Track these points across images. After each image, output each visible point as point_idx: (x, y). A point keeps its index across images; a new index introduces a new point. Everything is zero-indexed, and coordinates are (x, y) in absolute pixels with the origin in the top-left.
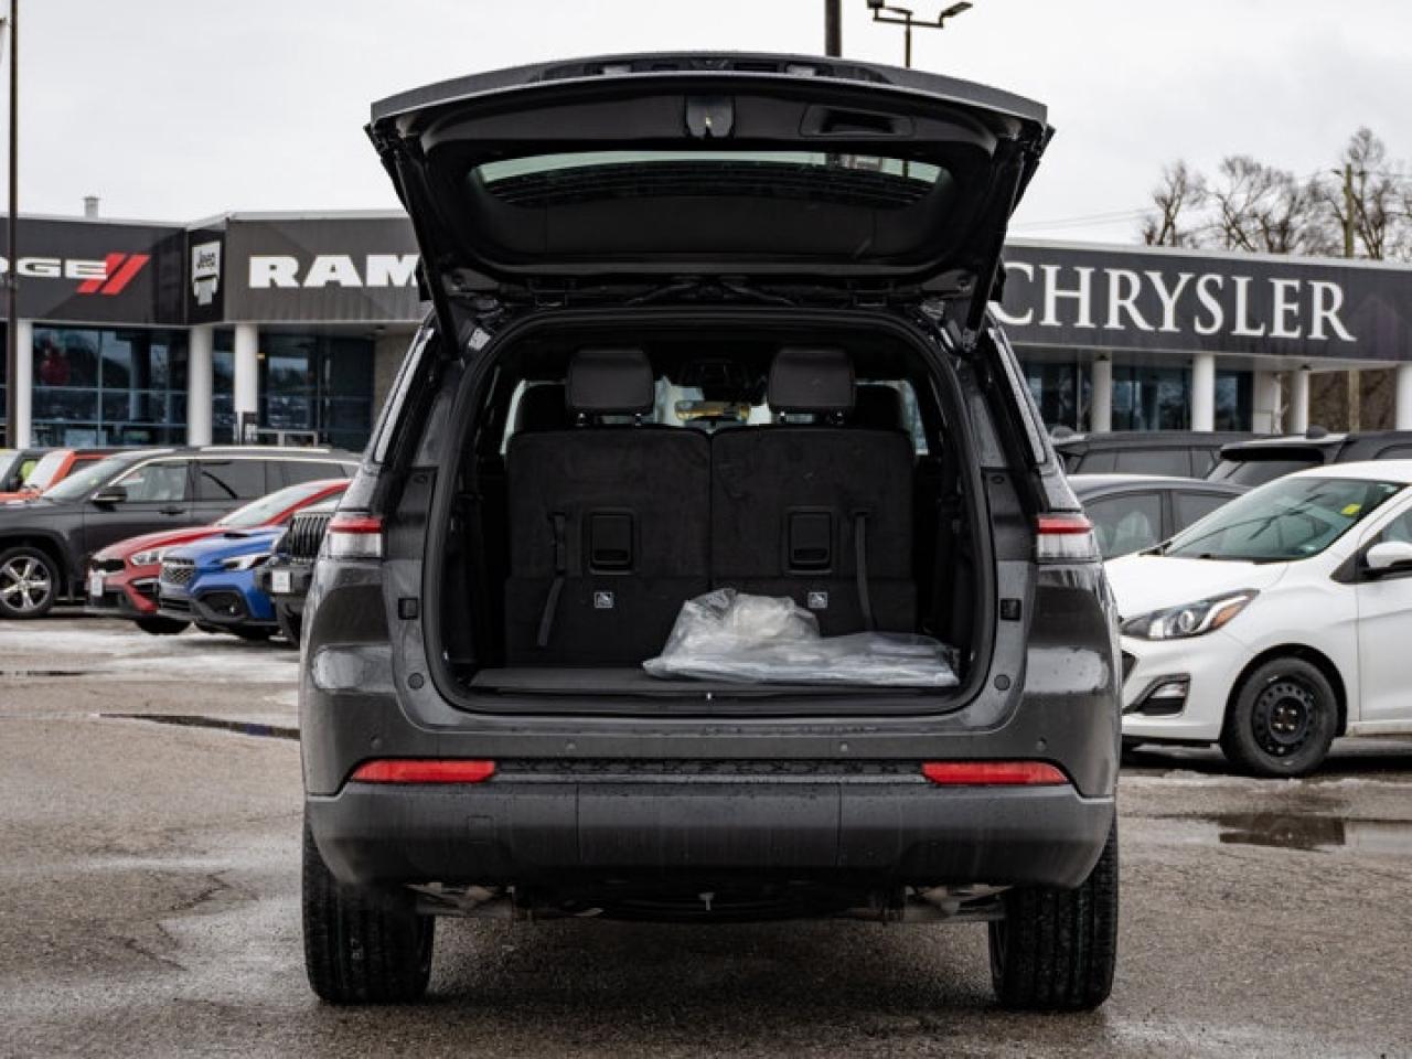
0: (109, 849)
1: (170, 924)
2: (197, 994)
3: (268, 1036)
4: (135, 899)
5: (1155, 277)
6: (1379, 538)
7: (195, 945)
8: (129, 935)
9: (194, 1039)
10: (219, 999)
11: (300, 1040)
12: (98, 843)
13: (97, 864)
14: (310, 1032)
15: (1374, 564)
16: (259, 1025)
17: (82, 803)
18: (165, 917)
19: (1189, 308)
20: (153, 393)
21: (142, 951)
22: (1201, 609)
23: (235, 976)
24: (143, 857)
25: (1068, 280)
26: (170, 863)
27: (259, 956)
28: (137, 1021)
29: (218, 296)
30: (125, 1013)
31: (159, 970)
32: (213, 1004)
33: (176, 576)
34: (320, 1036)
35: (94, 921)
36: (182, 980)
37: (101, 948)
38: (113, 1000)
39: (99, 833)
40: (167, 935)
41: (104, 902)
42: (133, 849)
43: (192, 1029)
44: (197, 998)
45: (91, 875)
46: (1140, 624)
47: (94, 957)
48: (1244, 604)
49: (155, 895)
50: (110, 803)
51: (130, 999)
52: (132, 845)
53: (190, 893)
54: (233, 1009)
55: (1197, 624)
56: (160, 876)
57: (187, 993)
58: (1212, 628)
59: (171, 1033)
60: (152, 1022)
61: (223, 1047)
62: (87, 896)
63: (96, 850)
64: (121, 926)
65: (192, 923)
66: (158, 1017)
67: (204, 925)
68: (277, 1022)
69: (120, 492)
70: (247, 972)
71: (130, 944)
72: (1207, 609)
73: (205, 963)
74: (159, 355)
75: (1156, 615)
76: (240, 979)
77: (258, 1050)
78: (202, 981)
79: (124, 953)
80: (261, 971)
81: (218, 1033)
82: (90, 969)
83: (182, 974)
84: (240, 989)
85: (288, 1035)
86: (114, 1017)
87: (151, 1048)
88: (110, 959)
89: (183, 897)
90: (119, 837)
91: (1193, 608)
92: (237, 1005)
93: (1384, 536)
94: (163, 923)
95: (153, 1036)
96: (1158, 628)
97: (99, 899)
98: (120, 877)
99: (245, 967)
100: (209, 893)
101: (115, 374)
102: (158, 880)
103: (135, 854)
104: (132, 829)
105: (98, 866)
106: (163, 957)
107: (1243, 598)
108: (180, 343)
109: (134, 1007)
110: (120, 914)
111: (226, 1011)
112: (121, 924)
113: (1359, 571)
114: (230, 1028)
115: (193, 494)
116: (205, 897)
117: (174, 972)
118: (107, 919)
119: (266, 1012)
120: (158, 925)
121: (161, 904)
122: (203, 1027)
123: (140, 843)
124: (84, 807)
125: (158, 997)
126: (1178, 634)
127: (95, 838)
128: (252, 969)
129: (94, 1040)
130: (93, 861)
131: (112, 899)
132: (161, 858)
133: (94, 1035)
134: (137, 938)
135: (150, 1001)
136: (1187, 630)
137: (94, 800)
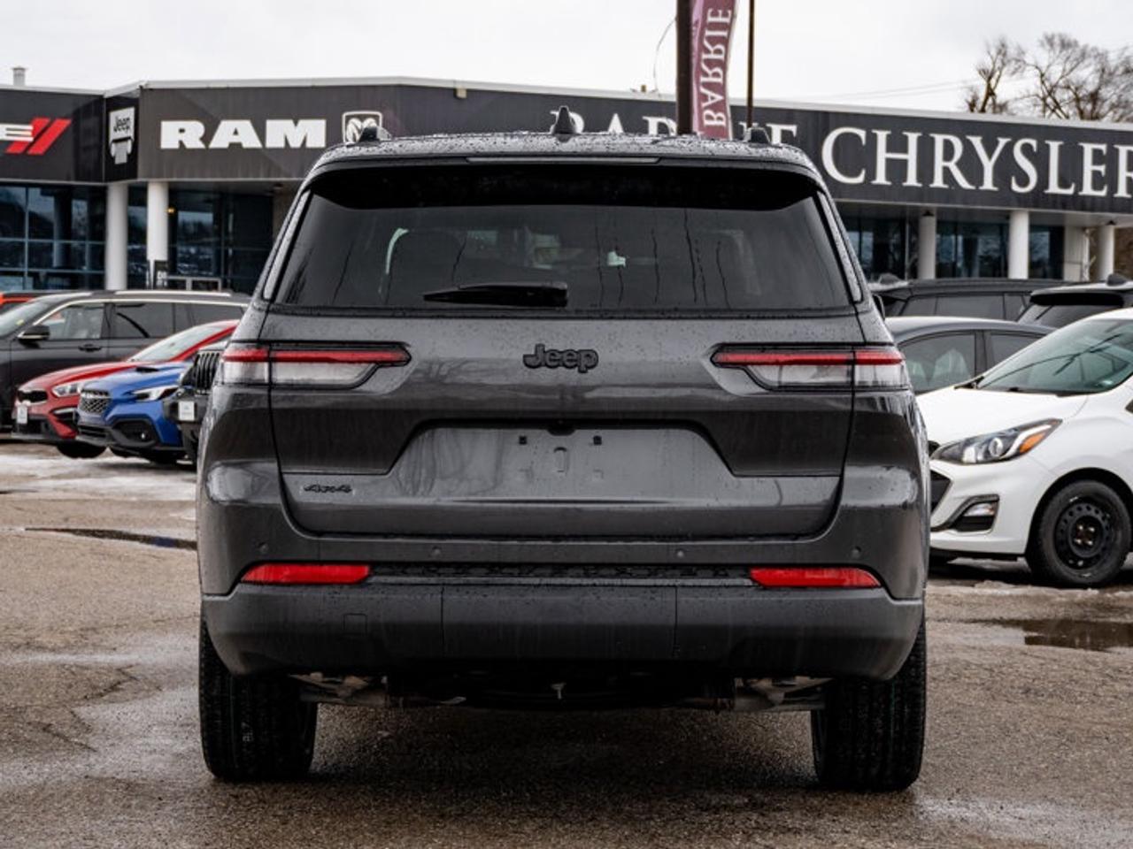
0: (29, 645)
1: (84, 711)
2: (105, 773)
3: (168, 808)
4: (52, 689)
5: (976, 141)
7: (104, 730)
8: (46, 721)
9: (102, 812)
10: (125, 777)
11: (196, 813)
12: (19, 641)
13: (18, 659)
14: (206, 805)
16: (160, 799)
17: (7, 605)
18: (79, 705)
19: (1006, 168)
20: (75, 243)
21: (58, 735)
22: (1009, 437)
23: (140, 757)
24: (60, 653)
25: (897, 144)
26: (84, 658)
27: (159, 739)
28: (52, 795)
29: (133, 157)
30: (42, 788)
31: (72, 751)
32: (119, 781)
33: (93, 406)
34: (214, 809)
35: (15, 708)
36: (92, 760)
37: (21, 731)
38: (30, 777)
39: (21, 632)
40: (79, 721)
41: (24, 692)
42: (50, 646)
43: (101, 802)
44: (105, 776)
45: (13, 668)
46: (956, 449)
47: (15, 740)
48: (1048, 433)
49: (70, 686)
50: (32, 605)
51: (45, 776)
52: (50, 642)
53: (101, 684)
54: (137, 785)
55: (1006, 451)
56: (74, 669)
57: (96, 771)
58: (1018, 454)
59: (82, 805)
60: (65, 796)
61: (127, 818)
62: (9, 686)
63: (18, 647)
64: (40, 713)
65: (104, 711)
66: (70, 792)
67: (113, 712)
68: (176, 797)
69: (44, 331)
70: (151, 753)
71: (46, 728)
72: (1015, 437)
73: (112, 745)
74: (80, 209)
75: (968, 442)
76: (144, 760)
77: (159, 821)
78: (111, 761)
79: (41, 736)
80: (162, 752)
81: (124, 806)
82: (11, 750)
83: (92, 754)
84: (144, 768)
85: (186, 808)
86: (31, 793)
87: (65, 818)
88: (29, 741)
89: (95, 688)
90: (38, 636)
91: (1002, 436)
92: (140, 782)
94: (76, 710)
95: (66, 809)
96: (970, 454)
97: (20, 689)
98: (39, 671)
99: (149, 749)
100: (117, 684)
101: (40, 226)
102: (73, 673)
103: (53, 650)
104: (51, 629)
105: (19, 661)
106: (76, 740)
107: (1047, 427)
108: (98, 199)
109: (49, 783)
110: (39, 702)
111: (130, 786)
112: (39, 711)
114: (134, 802)
115: (109, 333)
116: (114, 688)
117: (86, 753)
118: (26, 707)
119: (166, 788)
120: (72, 712)
121: (75, 694)
122: (110, 801)
123: (57, 641)
124: (8, 610)
125: (71, 775)
126: (988, 459)
127: (16, 636)
128: (155, 750)
129: (13, 811)
130: (15, 656)
131: (32, 689)
132: (75, 654)
133: (13, 808)
134: (54, 723)
135: (63, 778)
136: (997, 456)
137: (17, 603)
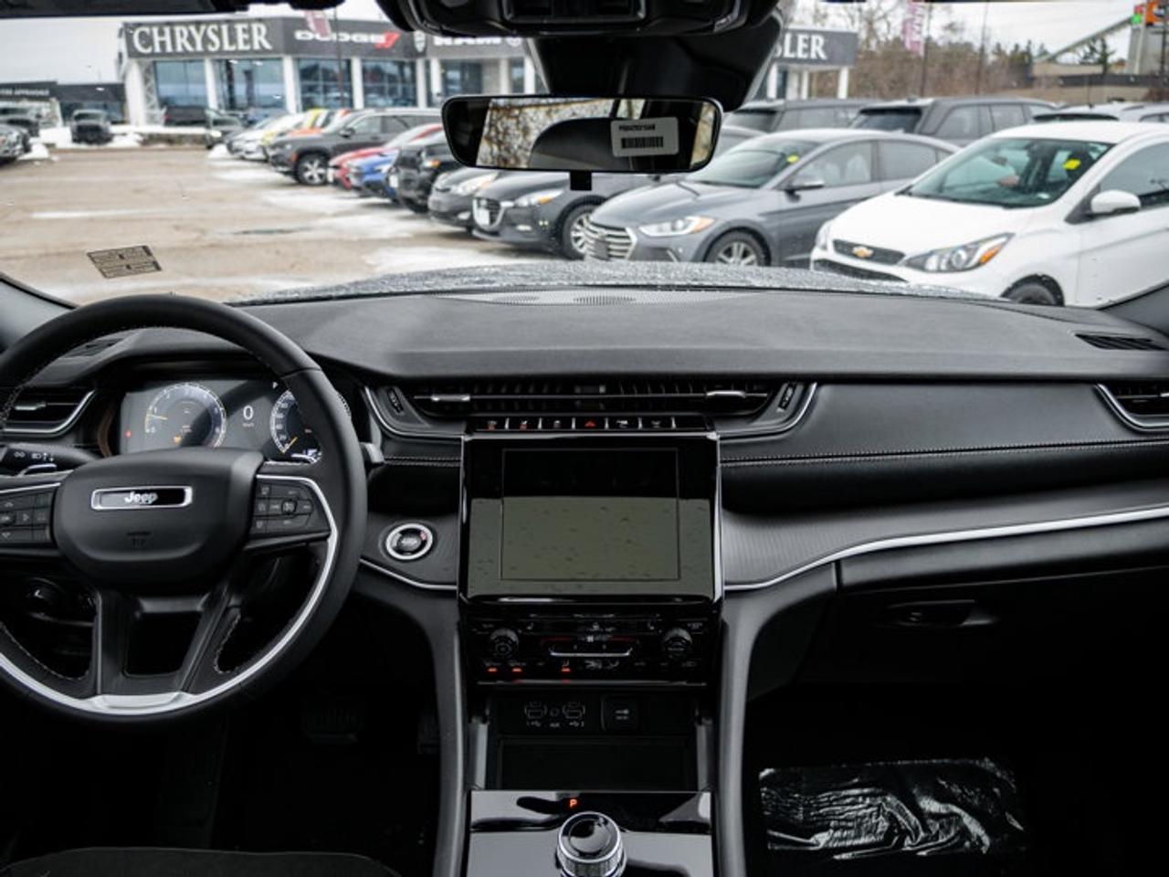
6: (1098, 189)
15: (1096, 208)
22: (970, 248)
33: (359, 175)
46: (920, 261)
48: (1003, 245)
55: (969, 260)
58: (979, 264)
72: (976, 250)
75: (931, 253)
91: (965, 248)
93: (1102, 187)
96: (932, 263)
107: (1003, 240)
113: (1083, 214)
126: (952, 268)
136: (960, 266)
